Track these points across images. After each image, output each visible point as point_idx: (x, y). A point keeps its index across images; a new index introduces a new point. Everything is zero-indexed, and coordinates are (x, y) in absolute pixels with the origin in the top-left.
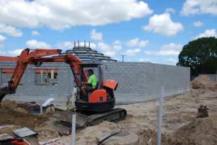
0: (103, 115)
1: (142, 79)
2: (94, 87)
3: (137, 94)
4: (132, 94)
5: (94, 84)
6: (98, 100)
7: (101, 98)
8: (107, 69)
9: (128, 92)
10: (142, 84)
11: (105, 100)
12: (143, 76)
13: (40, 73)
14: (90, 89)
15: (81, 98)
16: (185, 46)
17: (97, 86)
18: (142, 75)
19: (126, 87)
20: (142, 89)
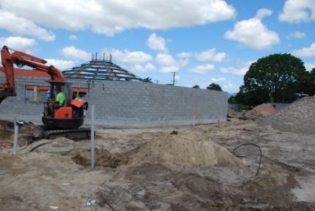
0: (65, 131)
1: (144, 102)
2: (60, 104)
3: (137, 119)
4: (131, 119)
5: (61, 102)
6: (64, 117)
7: (67, 115)
8: (103, 88)
9: (127, 117)
10: (144, 108)
11: (70, 117)
12: (145, 99)
13: (33, 90)
14: (57, 106)
15: (49, 114)
16: (253, 64)
17: (63, 104)
18: (144, 97)
19: (125, 110)
20: (143, 114)
